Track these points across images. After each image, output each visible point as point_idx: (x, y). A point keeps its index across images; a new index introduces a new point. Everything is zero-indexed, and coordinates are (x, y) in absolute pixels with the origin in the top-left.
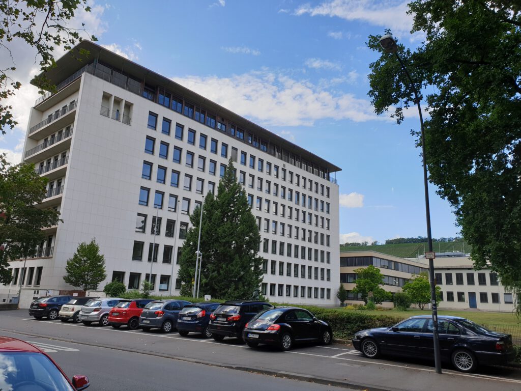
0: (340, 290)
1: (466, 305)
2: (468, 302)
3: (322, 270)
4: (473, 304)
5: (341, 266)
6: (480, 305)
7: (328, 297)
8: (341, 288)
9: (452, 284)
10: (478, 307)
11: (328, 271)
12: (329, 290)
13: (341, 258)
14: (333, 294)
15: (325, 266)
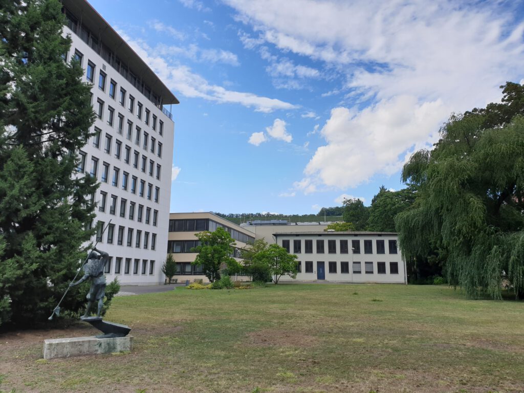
0: (167, 262)
1: (313, 276)
2: (316, 272)
3: (147, 234)
4: (321, 276)
5: (169, 231)
6: (329, 276)
7: (151, 273)
8: (169, 260)
9: (300, 253)
10: (326, 278)
11: (154, 235)
12: (152, 262)
13: (170, 220)
14: (158, 267)
15: (151, 229)
